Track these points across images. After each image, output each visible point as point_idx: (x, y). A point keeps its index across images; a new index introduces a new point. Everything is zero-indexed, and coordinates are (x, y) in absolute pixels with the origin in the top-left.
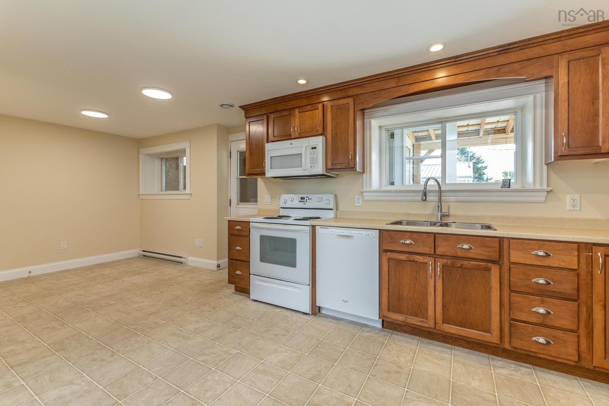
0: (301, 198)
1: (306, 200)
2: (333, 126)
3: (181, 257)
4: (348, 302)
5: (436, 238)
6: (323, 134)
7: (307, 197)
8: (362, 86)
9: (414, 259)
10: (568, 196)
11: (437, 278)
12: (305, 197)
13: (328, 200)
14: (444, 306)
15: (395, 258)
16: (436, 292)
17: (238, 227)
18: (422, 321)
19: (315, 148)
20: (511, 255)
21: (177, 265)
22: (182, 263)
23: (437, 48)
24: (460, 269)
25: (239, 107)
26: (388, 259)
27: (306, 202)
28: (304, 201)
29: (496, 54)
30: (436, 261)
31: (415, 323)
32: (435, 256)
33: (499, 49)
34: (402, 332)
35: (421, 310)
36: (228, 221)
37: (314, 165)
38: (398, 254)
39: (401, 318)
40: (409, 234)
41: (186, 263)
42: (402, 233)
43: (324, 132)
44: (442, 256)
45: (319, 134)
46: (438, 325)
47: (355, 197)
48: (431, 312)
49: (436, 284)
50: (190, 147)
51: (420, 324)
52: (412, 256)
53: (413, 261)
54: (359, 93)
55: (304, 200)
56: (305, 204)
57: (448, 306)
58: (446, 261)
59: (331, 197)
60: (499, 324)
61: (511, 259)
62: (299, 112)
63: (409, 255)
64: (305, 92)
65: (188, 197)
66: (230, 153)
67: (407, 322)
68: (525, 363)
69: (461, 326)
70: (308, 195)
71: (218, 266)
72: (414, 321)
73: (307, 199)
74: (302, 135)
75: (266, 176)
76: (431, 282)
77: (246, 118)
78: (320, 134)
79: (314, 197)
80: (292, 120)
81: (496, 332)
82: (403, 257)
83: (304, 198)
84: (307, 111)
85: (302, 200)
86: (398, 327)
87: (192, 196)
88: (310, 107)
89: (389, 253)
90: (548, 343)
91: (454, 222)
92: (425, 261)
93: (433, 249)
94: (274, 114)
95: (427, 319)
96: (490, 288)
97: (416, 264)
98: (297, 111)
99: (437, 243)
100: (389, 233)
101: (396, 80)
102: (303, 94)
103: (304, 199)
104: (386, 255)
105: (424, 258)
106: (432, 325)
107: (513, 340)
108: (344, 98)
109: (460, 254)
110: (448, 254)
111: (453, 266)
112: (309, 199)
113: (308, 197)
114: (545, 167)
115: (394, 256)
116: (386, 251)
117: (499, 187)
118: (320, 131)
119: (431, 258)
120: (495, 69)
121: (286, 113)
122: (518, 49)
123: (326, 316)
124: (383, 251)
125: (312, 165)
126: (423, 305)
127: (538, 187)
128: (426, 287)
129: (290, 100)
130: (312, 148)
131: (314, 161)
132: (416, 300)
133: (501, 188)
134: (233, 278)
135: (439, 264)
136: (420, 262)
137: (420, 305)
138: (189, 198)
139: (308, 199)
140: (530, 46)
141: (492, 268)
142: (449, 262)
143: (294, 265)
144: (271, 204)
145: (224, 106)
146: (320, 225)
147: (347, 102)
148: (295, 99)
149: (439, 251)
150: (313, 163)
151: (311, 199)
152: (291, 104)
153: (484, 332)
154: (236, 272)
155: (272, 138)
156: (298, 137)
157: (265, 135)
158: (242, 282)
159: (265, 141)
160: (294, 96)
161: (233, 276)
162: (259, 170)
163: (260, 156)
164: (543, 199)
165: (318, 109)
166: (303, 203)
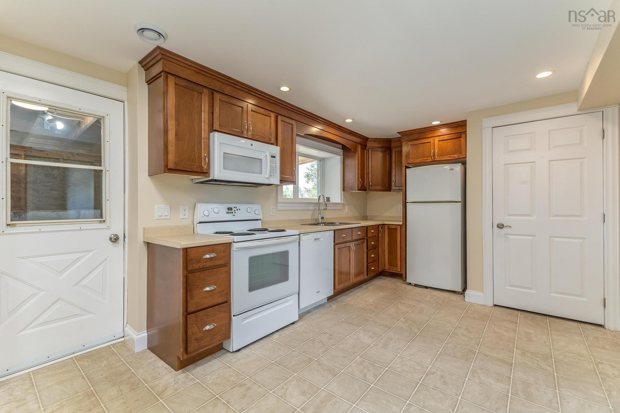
0: (229, 209)
1: (235, 211)
2: (282, 139)
4: (319, 292)
5: (352, 230)
7: (234, 207)
8: (300, 115)
9: (346, 246)
11: (353, 253)
15: (340, 248)
16: (353, 262)
17: (208, 256)
19: (274, 157)
23: (349, 120)
24: (358, 246)
27: (235, 213)
37: (273, 174)
39: (342, 285)
40: (345, 230)
42: (342, 230)
43: (276, 142)
44: (354, 241)
46: (353, 280)
47: (271, 207)
48: (351, 275)
49: (353, 257)
52: (346, 244)
54: (298, 120)
55: (232, 211)
56: (234, 215)
61: (368, 236)
62: (251, 110)
68: (364, 283)
69: (358, 276)
70: (235, 205)
73: (236, 209)
76: (351, 256)
79: (243, 207)
80: (244, 116)
83: (232, 208)
84: (259, 113)
85: (230, 211)
88: (263, 110)
90: (374, 268)
95: (350, 279)
97: (346, 248)
98: (249, 107)
99: (352, 234)
100: (338, 231)
103: (232, 210)
104: (337, 247)
107: (368, 273)
108: (290, 118)
109: (358, 237)
112: (237, 210)
113: (236, 207)
114: (343, 192)
118: (273, 140)
119: (351, 242)
121: (237, 103)
124: (335, 244)
125: (271, 174)
127: (341, 202)
128: (349, 261)
130: (272, 157)
131: (273, 170)
134: (198, 343)
135: (353, 245)
136: (348, 246)
142: (356, 243)
143: (286, 279)
144: (169, 218)
147: (292, 123)
148: (247, 93)
150: (273, 172)
151: (240, 209)
154: (204, 330)
155: (216, 126)
156: (251, 138)
157: (205, 116)
158: (216, 338)
159: (205, 126)
160: (249, 89)
161: (197, 340)
162: (195, 167)
163: (196, 146)
164: (342, 208)
165: (270, 117)
166: (232, 214)
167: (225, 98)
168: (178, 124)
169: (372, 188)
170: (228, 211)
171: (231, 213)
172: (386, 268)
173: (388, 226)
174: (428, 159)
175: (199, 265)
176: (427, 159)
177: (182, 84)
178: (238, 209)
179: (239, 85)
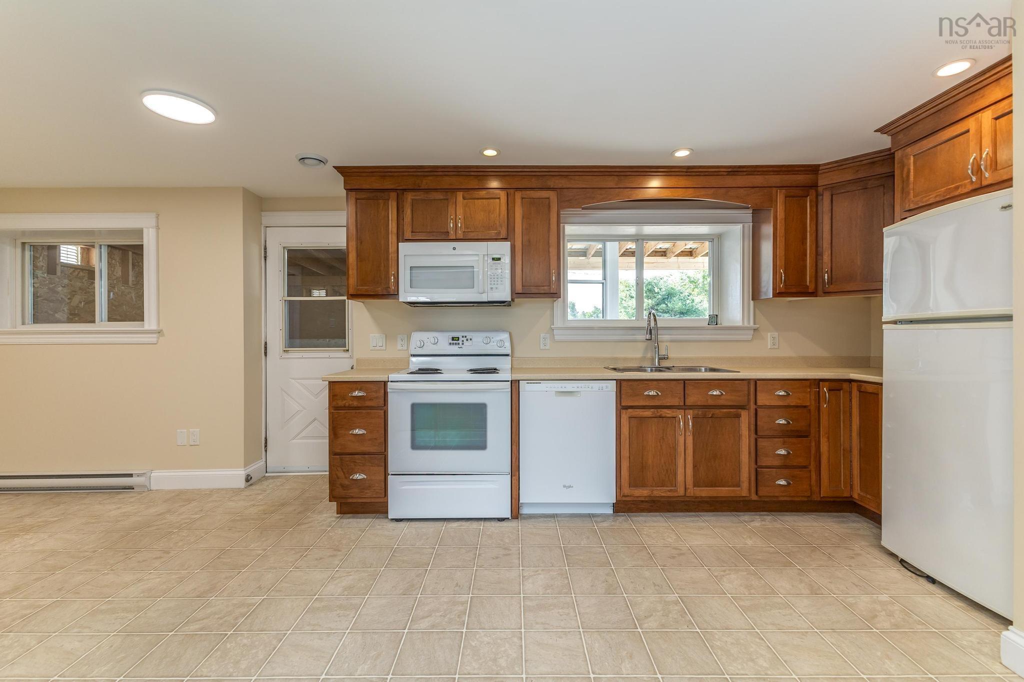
0: (453, 339)
1: (463, 341)
2: (524, 227)
3: (131, 475)
4: (572, 487)
5: (686, 385)
6: (506, 239)
7: (463, 337)
8: (570, 177)
9: (661, 415)
10: (769, 334)
11: (688, 434)
12: (461, 338)
13: (500, 341)
14: (695, 466)
15: (638, 416)
16: (687, 452)
17: (356, 393)
18: (670, 491)
19: (499, 259)
20: (758, 397)
21: (117, 494)
22: (133, 489)
23: (682, 154)
24: (710, 420)
25: (333, 167)
26: (629, 418)
27: (463, 344)
28: (459, 344)
29: (725, 173)
30: (686, 413)
31: (663, 494)
32: (685, 407)
33: (730, 170)
34: (639, 512)
35: (669, 476)
36: (329, 382)
37: (496, 286)
38: (641, 410)
39: (646, 492)
40: (655, 382)
41: (148, 485)
42: (646, 382)
43: (508, 235)
44: (691, 407)
45: (501, 237)
46: (689, 491)
47: (540, 336)
48: (680, 478)
49: (686, 442)
50: (158, 228)
51: (669, 494)
52: (659, 410)
53: (660, 417)
54: (565, 186)
55: (459, 342)
56: (462, 347)
57: (698, 466)
58: (696, 412)
59: (505, 336)
60: (748, 474)
61: (758, 402)
62: (464, 198)
63: (656, 410)
64: (477, 167)
65: (152, 338)
66: (265, 249)
67: (653, 495)
68: (763, 511)
69: (711, 486)
70: (464, 334)
71: (248, 479)
72: (662, 492)
73: (465, 339)
74: (471, 235)
75: (401, 300)
76: (681, 440)
77: (346, 189)
78: (502, 239)
79: (477, 337)
80: (451, 210)
81: (745, 485)
82: (648, 413)
83: (458, 338)
84: (478, 199)
85: (455, 342)
86: (633, 506)
87: (163, 335)
88: (484, 192)
89: (630, 410)
90: (789, 484)
91: (673, 367)
92: (674, 414)
93: (683, 400)
94: (414, 194)
95: (676, 486)
96: (740, 437)
97: (663, 420)
98: (460, 195)
99: (686, 392)
100: (630, 383)
101: (616, 178)
102: (472, 170)
103: (458, 340)
104: (626, 413)
105: (673, 412)
106: (681, 492)
107: (760, 488)
108: (541, 189)
109: (710, 402)
110: (699, 403)
111: (704, 417)
112: (467, 340)
113: (466, 337)
114: (752, 302)
115: (637, 413)
116: (627, 408)
117: (705, 324)
118: (503, 234)
119: (681, 410)
120: (723, 190)
121: (439, 196)
122: (745, 173)
123: (531, 517)
124: (621, 408)
125: (492, 286)
126: (670, 470)
127: (746, 324)
128: (674, 448)
129: (446, 175)
130: (493, 259)
131: (496, 280)
132: (662, 466)
133: (709, 324)
134: (344, 490)
135: (689, 416)
136: (669, 417)
137: (667, 471)
138: (154, 340)
139: (465, 341)
140: (756, 173)
141: (742, 414)
142: (700, 413)
143: (483, 447)
144: (385, 349)
145: (306, 161)
146: (529, 378)
147: (547, 196)
148: (457, 175)
149: (690, 401)
150: (496, 283)
151: (471, 339)
152: (446, 182)
153: (734, 487)
154: (351, 477)
155: (408, 235)
156: (462, 238)
157: (393, 226)
158: (366, 493)
159: (393, 238)
160: (455, 170)
161: (342, 486)
162: (380, 289)
163: (383, 264)
164: (750, 337)
165: (499, 198)
166: (457, 346)
167: (420, 196)
168: (361, 243)
169: (832, 288)
170: (452, 342)
171: (456, 344)
172: (856, 496)
173: (857, 386)
174: (961, 185)
175: (344, 402)
176: (957, 188)
177: (363, 197)
178: (469, 340)
179: (440, 170)
